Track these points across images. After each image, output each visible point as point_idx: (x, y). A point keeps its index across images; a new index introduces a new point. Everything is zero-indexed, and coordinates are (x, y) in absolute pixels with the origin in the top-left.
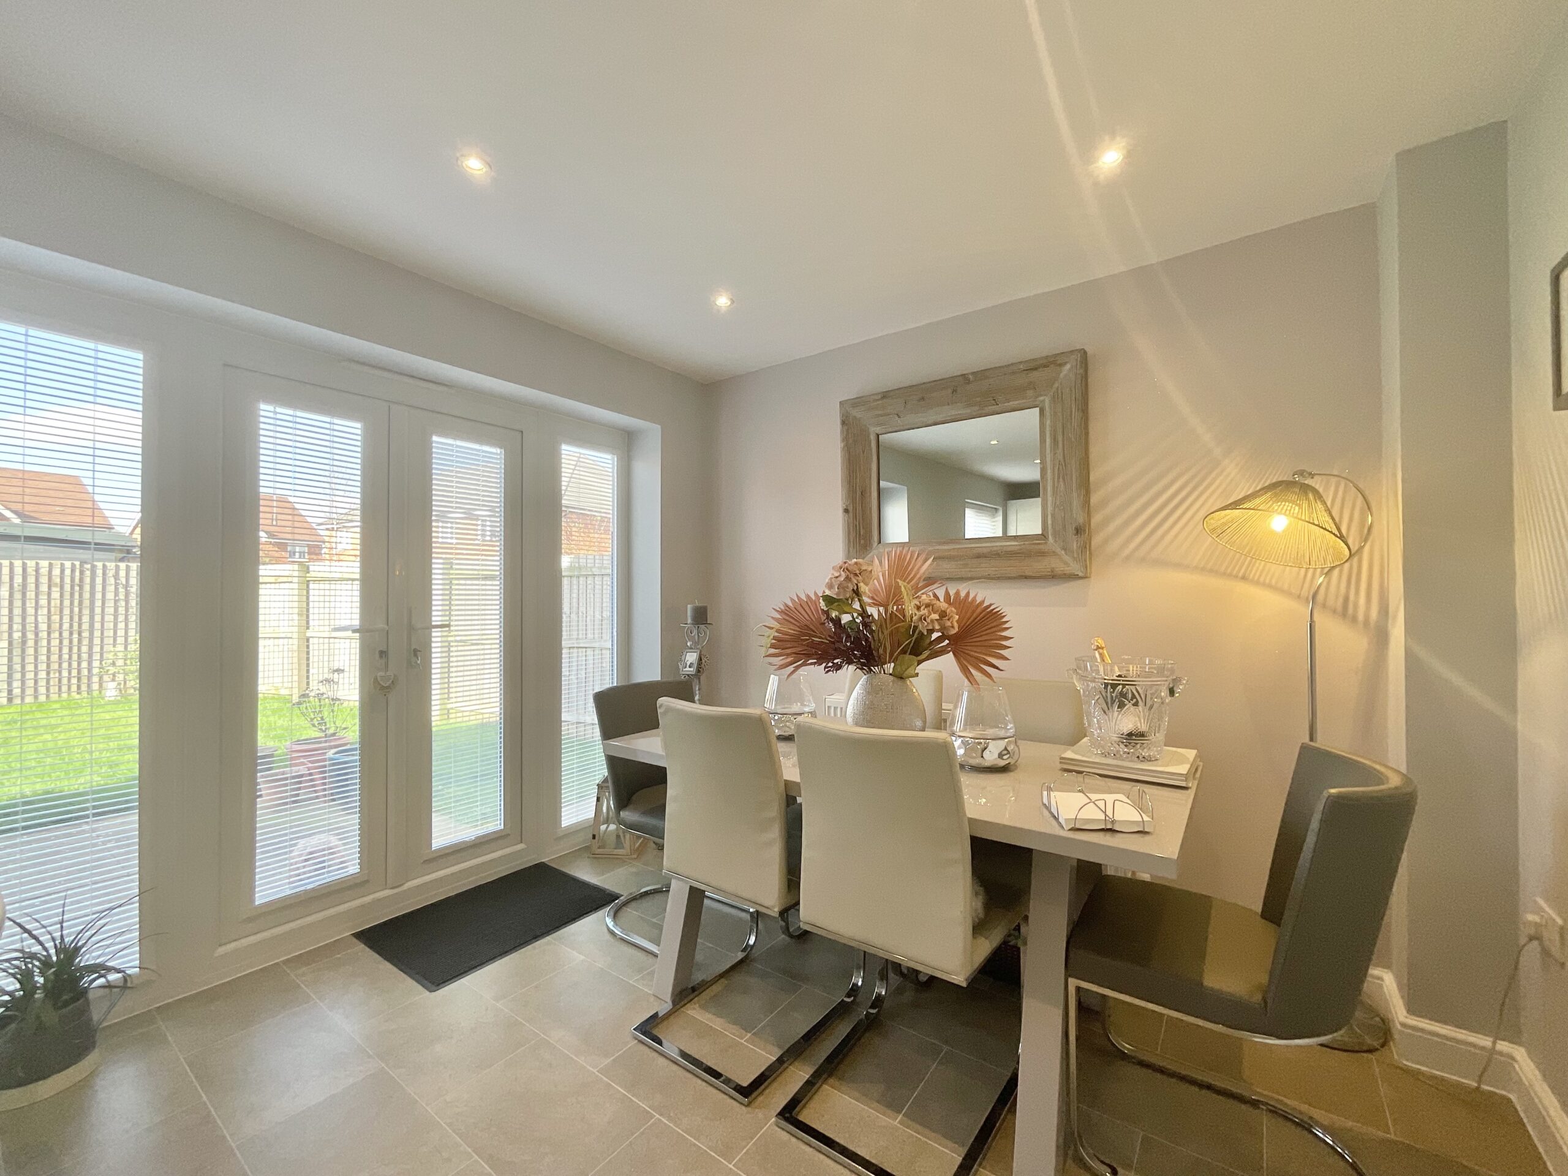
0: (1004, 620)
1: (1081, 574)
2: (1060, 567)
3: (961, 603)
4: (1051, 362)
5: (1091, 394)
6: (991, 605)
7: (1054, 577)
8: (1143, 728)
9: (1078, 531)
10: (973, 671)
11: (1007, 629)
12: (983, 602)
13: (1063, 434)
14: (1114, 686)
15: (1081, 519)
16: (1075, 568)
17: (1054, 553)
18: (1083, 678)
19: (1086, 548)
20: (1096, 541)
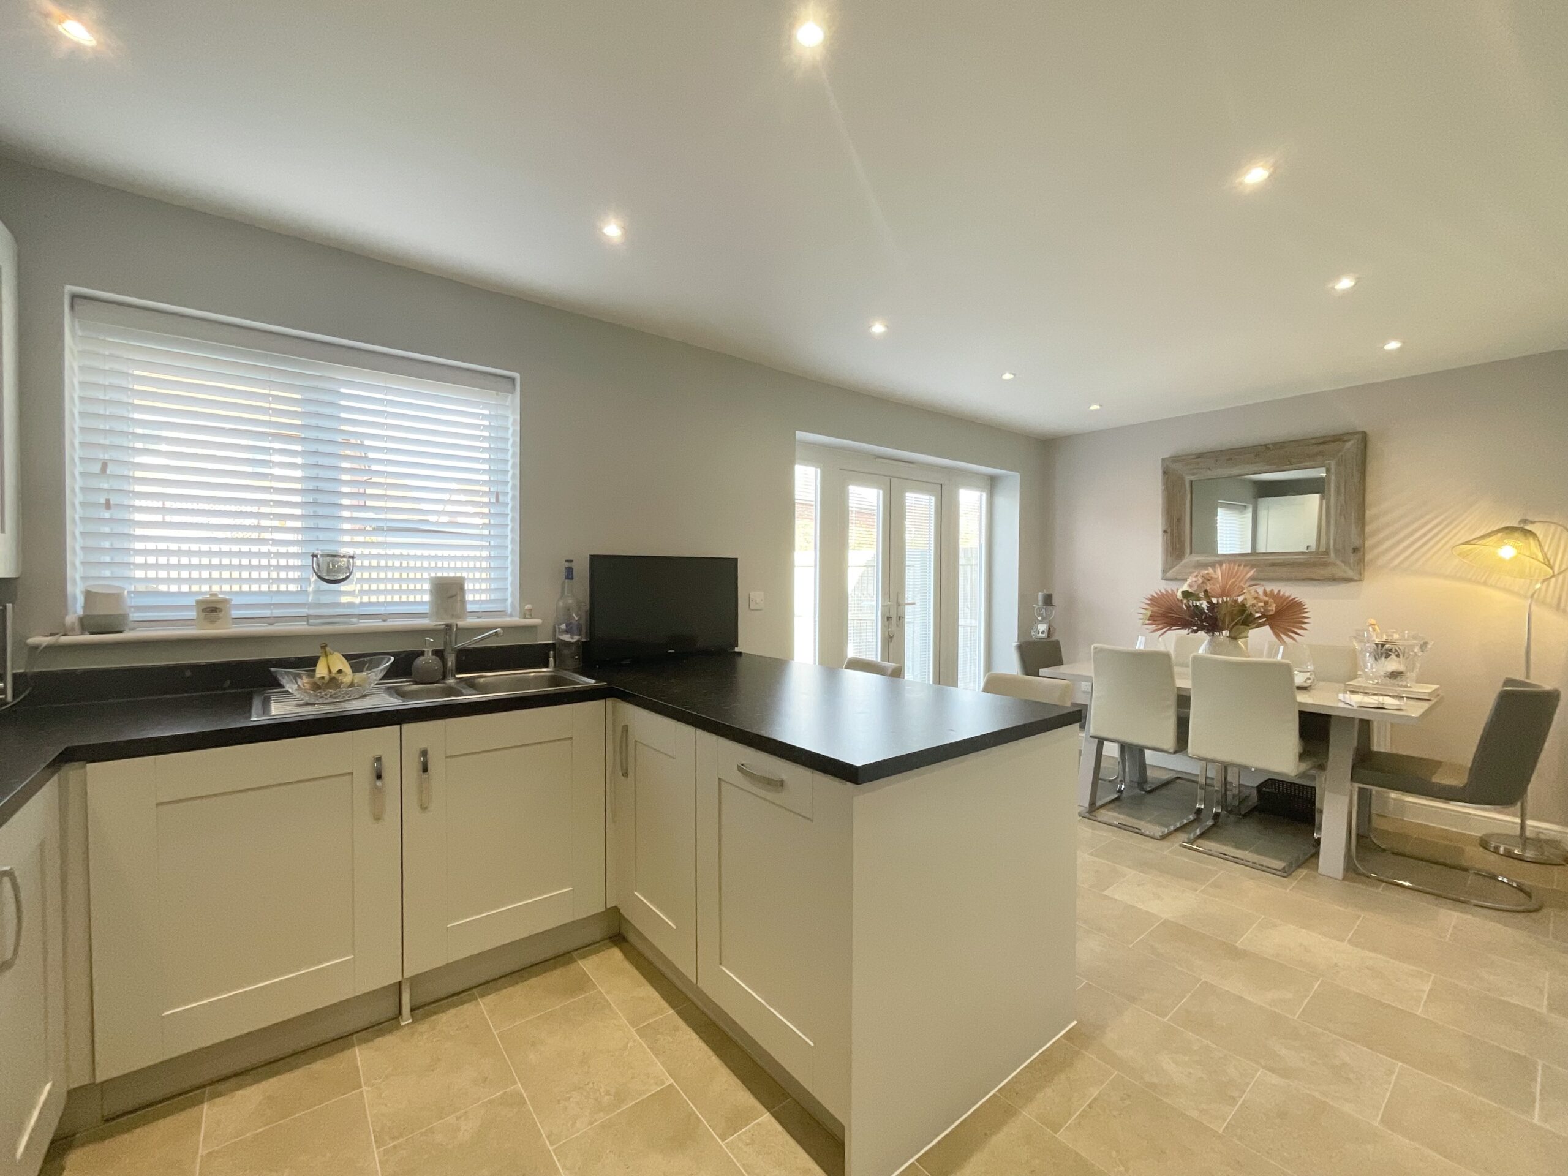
0: (1305, 607)
1: (1356, 578)
2: (1340, 574)
3: (1276, 597)
4: (1338, 439)
5: (1368, 459)
6: (1294, 599)
7: (1334, 580)
8: (1402, 668)
9: (1355, 550)
10: (1282, 636)
11: (1306, 612)
12: (1290, 596)
13: (1345, 488)
14: (1383, 645)
15: (1357, 543)
16: (1350, 574)
17: (1335, 564)
18: (1360, 641)
19: (1361, 561)
20: (1369, 557)
